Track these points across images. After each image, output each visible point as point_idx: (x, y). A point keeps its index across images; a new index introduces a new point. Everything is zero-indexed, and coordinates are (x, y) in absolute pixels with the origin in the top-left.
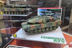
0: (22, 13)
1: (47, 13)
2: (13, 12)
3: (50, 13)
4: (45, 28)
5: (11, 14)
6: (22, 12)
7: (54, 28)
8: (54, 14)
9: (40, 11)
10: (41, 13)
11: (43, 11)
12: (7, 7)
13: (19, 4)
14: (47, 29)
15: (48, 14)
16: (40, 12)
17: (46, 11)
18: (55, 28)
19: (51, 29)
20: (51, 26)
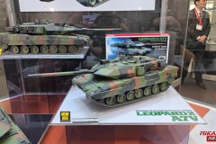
0: (68, 49)
1: (131, 47)
2: (39, 46)
3: (140, 48)
4: (143, 89)
5: (30, 52)
6: (67, 46)
7: (161, 88)
8: (149, 49)
9: (113, 43)
10: (116, 49)
11: (120, 42)
12: (18, 32)
13: (57, 25)
14: (147, 92)
15: (136, 50)
16: (112, 46)
17: (130, 43)
18: (164, 87)
19: (156, 90)
20: (157, 83)
